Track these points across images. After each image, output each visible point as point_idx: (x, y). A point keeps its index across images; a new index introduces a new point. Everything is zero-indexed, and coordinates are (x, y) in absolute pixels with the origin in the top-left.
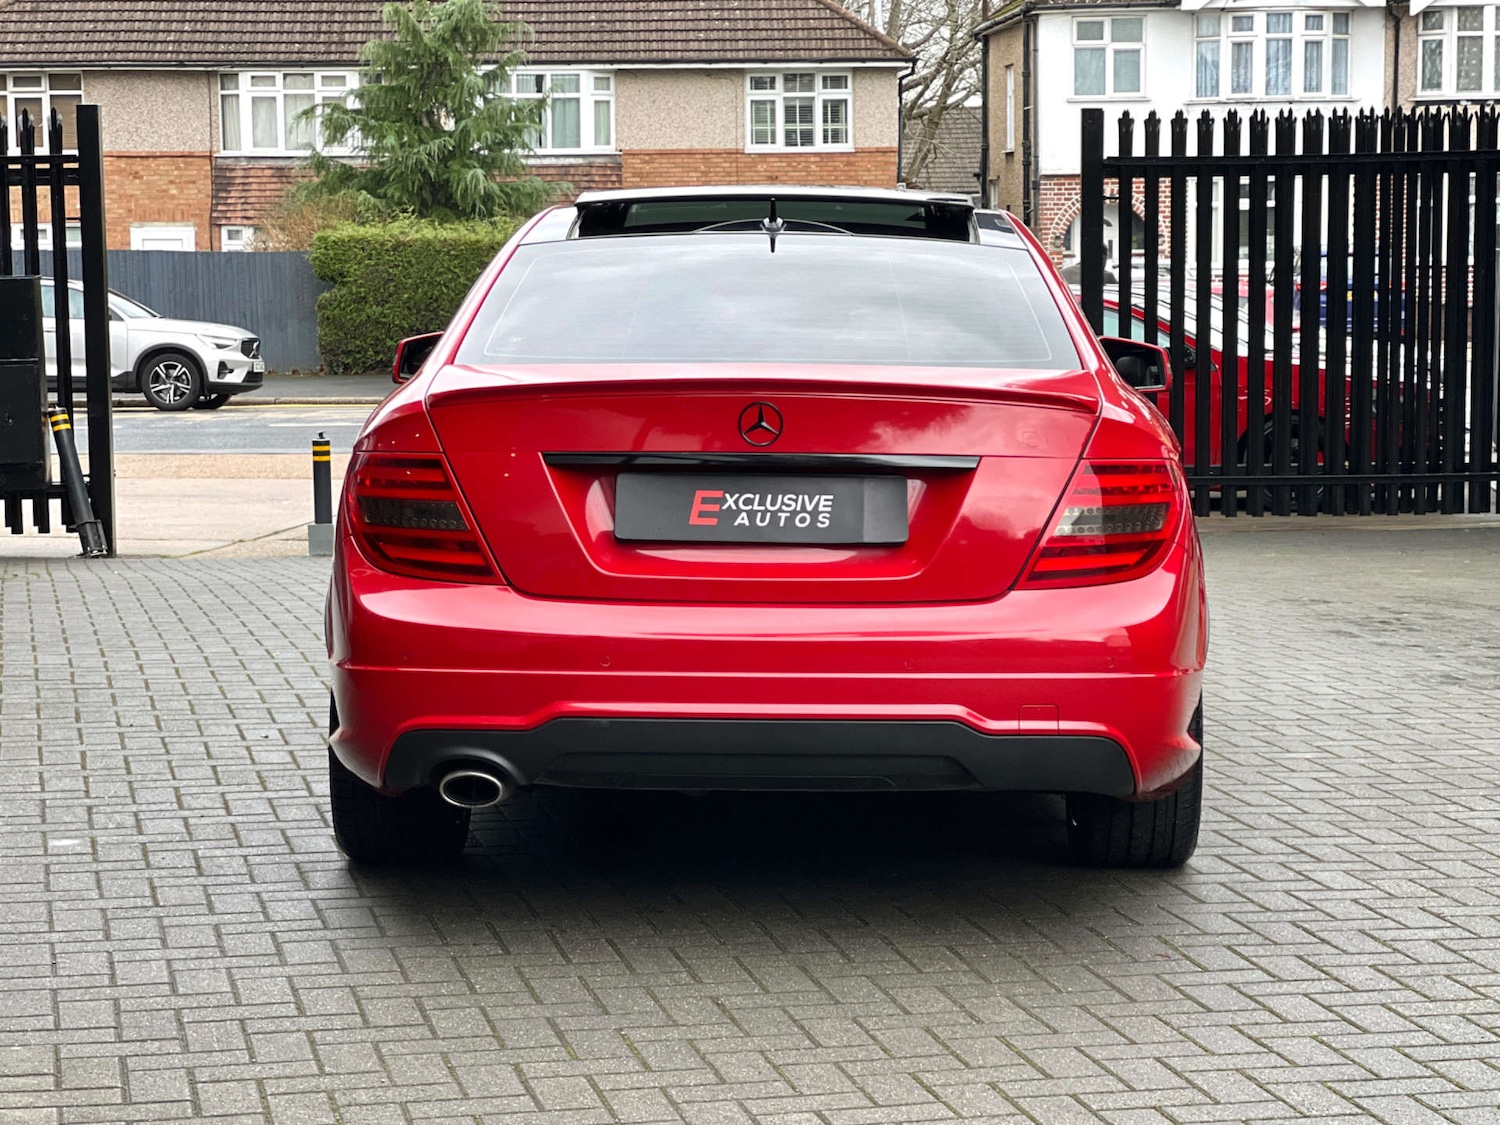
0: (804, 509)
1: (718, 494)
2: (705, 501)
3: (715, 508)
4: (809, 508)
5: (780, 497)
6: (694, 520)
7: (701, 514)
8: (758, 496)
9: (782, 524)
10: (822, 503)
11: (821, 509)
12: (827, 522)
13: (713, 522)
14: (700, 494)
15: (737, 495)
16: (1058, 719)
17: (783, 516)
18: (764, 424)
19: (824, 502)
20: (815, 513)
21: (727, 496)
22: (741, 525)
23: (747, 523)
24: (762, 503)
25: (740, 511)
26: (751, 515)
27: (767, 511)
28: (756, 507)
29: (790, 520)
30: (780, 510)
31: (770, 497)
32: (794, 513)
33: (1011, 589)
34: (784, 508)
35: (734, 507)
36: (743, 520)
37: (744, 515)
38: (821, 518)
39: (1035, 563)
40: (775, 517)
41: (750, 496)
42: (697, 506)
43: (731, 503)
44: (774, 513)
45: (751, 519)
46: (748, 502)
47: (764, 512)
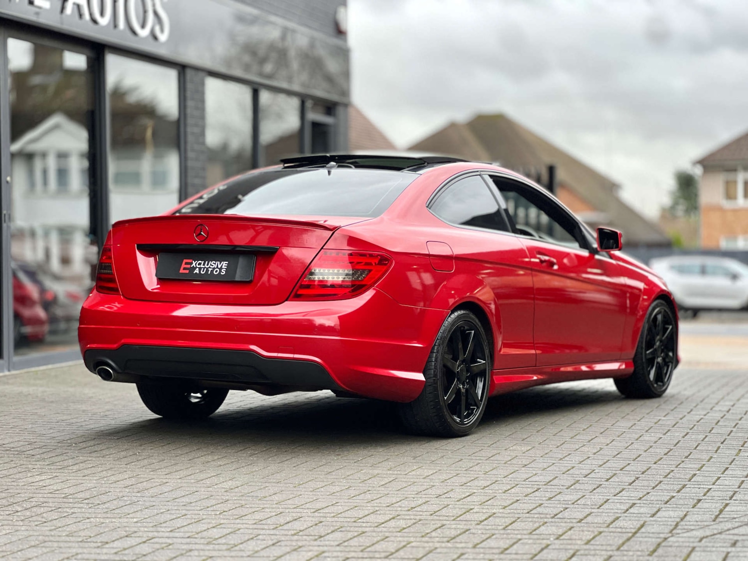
0: (217, 267)
1: (190, 261)
2: (186, 263)
3: (188, 266)
4: (219, 267)
5: (210, 262)
6: (181, 271)
7: (184, 269)
8: (203, 262)
9: (209, 273)
10: (224, 265)
11: (223, 267)
12: (224, 272)
13: (187, 271)
14: (185, 261)
15: (196, 262)
16: (294, 353)
17: (210, 269)
18: (202, 233)
19: (224, 264)
20: (221, 269)
21: (193, 262)
22: (196, 273)
23: (198, 272)
24: (204, 265)
25: (196, 267)
26: (200, 269)
27: (205, 267)
28: (202, 266)
29: (212, 271)
30: (210, 267)
31: (207, 262)
32: (214, 268)
33: (287, 300)
34: (211, 267)
35: (195, 266)
36: (197, 271)
37: (197, 269)
38: (222, 271)
39: (297, 290)
40: (207, 270)
41: (200, 262)
42: (183, 266)
43: (194, 264)
44: (207, 268)
45: (200, 271)
46: (200, 264)
47: (204, 268)
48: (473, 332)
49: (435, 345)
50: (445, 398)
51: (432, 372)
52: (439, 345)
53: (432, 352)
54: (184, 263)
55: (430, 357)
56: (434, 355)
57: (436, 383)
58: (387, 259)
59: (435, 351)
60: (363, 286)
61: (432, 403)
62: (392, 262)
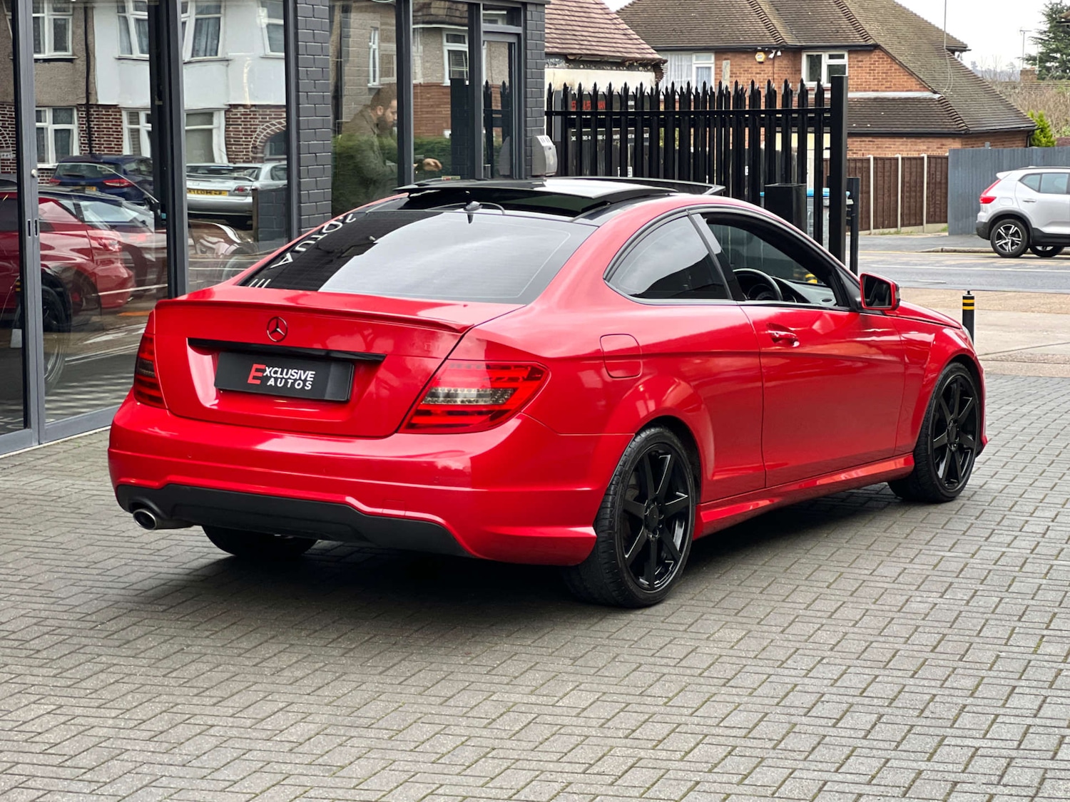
0: (300, 379)
1: (262, 367)
2: (257, 370)
3: (259, 374)
4: (303, 378)
6: (250, 381)
7: (255, 378)
14: (255, 366)
16: (406, 510)
17: (290, 381)
18: (278, 330)
20: (305, 381)
24: (281, 374)
25: (271, 377)
26: (276, 379)
28: (279, 375)
29: (293, 384)
31: (285, 370)
32: (296, 380)
33: (396, 431)
36: (271, 382)
37: (273, 379)
39: (411, 418)
43: (267, 372)
44: (286, 380)
45: (276, 382)
46: (276, 372)
47: (282, 379)
48: (669, 456)
49: (611, 484)
50: (627, 556)
51: (607, 523)
52: (617, 484)
53: (607, 494)
54: (253, 370)
55: (604, 501)
56: (611, 497)
57: (613, 538)
58: (540, 372)
59: (611, 493)
60: (506, 411)
61: (606, 566)
62: (548, 374)
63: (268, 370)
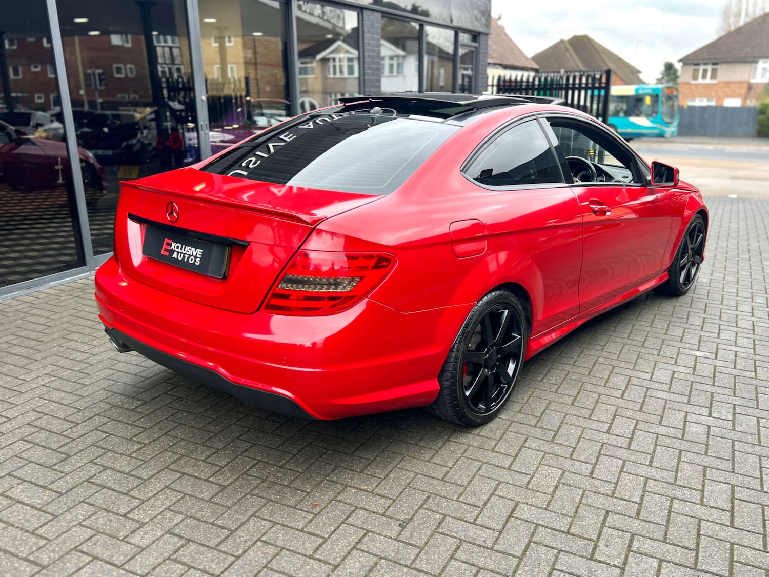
2: (167, 244)
3: (168, 248)
4: (194, 255)
5: (187, 247)
6: (163, 252)
7: (165, 250)
8: (181, 245)
9: (185, 260)
10: (199, 253)
11: (198, 256)
12: (199, 262)
13: (167, 254)
14: (165, 241)
15: (175, 243)
17: (187, 256)
18: (173, 213)
19: (199, 252)
20: (196, 257)
21: (173, 243)
22: (174, 257)
23: (176, 257)
24: (181, 249)
25: (175, 251)
26: (178, 253)
27: (182, 253)
28: (179, 250)
29: (188, 258)
30: (186, 254)
31: (184, 246)
32: (190, 256)
33: (258, 311)
34: (187, 253)
35: (173, 249)
36: (175, 255)
37: (176, 253)
38: (197, 260)
39: (270, 300)
40: (184, 257)
41: (178, 244)
42: (165, 246)
43: (173, 247)
44: (184, 254)
45: (178, 255)
46: (178, 247)
48: (506, 312)
49: (455, 343)
50: (467, 394)
51: (449, 374)
52: (460, 343)
53: (451, 351)
54: (165, 243)
55: (448, 357)
56: (454, 354)
58: (388, 261)
59: (455, 350)
60: (353, 297)
62: (396, 262)
63: (173, 244)
